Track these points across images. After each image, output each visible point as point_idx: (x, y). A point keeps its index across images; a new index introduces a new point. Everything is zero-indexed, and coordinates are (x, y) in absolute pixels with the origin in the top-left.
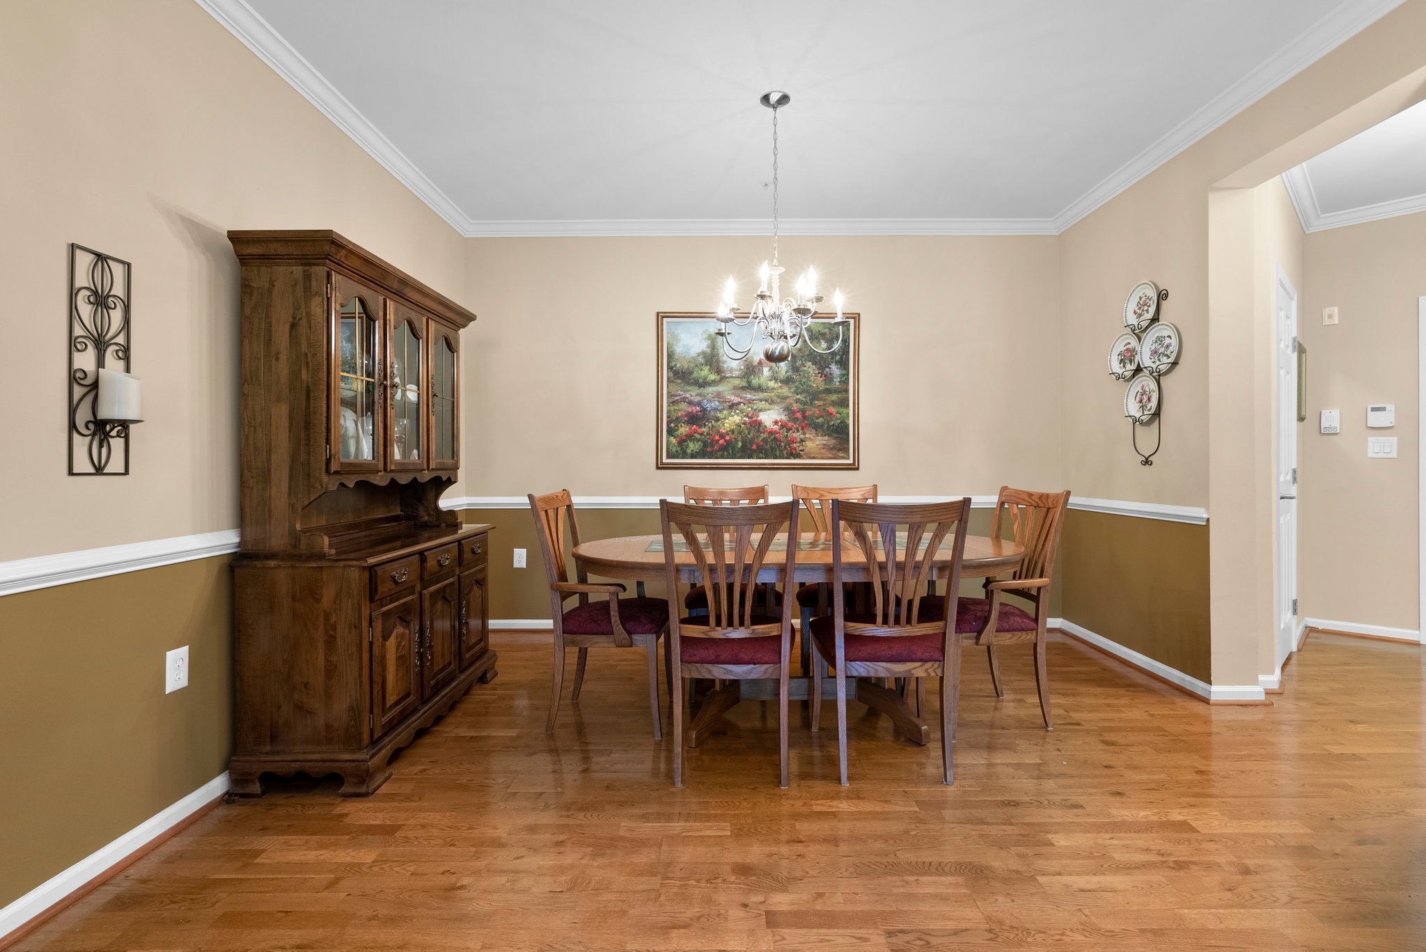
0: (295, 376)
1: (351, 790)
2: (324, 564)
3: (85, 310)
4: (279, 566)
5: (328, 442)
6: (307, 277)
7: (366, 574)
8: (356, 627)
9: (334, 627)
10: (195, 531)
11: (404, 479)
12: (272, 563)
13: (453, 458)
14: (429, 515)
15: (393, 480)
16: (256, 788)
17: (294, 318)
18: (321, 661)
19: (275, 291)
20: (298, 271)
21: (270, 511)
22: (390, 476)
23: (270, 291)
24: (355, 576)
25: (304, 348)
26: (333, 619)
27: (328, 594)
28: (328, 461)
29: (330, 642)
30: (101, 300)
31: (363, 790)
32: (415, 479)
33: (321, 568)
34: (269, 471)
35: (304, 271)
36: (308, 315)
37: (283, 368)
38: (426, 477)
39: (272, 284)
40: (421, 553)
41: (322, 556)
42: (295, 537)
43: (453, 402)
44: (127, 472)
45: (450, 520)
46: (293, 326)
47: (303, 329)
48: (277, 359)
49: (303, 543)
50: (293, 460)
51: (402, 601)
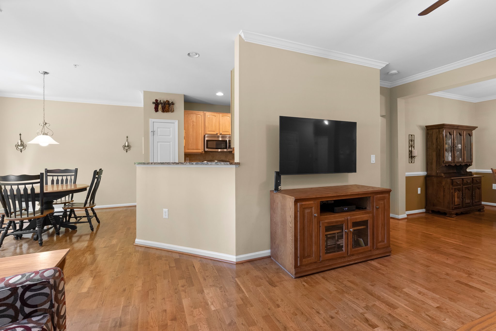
0: (437, 147)
1: (448, 216)
2: (443, 178)
3: (410, 142)
4: (434, 178)
5: (443, 158)
6: (439, 131)
7: (451, 181)
8: (449, 189)
9: (445, 189)
10: (421, 171)
11: (458, 164)
12: (433, 177)
13: (471, 160)
14: (464, 172)
15: (455, 165)
16: (431, 212)
17: (437, 138)
18: (442, 194)
19: (433, 134)
20: (437, 130)
21: (432, 169)
22: (455, 164)
23: (432, 134)
24: (449, 180)
25: (439, 142)
26: (445, 187)
27: (444, 183)
28: (443, 161)
29: (444, 191)
30: (411, 141)
31: (451, 216)
32: (461, 165)
33: (442, 179)
34: (432, 162)
35: (439, 130)
36: (439, 137)
37: (435, 146)
38: (463, 164)
39: (433, 133)
40: (463, 179)
41: (442, 177)
42: (437, 173)
43: (471, 148)
44: (414, 163)
45: (471, 174)
46: (437, 139)
47: (438, 139)
48: (434, 145)
49: (439, 175)
50: (437, 161)
51: (458, 187)
